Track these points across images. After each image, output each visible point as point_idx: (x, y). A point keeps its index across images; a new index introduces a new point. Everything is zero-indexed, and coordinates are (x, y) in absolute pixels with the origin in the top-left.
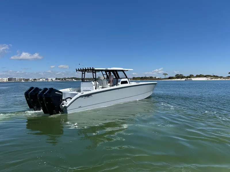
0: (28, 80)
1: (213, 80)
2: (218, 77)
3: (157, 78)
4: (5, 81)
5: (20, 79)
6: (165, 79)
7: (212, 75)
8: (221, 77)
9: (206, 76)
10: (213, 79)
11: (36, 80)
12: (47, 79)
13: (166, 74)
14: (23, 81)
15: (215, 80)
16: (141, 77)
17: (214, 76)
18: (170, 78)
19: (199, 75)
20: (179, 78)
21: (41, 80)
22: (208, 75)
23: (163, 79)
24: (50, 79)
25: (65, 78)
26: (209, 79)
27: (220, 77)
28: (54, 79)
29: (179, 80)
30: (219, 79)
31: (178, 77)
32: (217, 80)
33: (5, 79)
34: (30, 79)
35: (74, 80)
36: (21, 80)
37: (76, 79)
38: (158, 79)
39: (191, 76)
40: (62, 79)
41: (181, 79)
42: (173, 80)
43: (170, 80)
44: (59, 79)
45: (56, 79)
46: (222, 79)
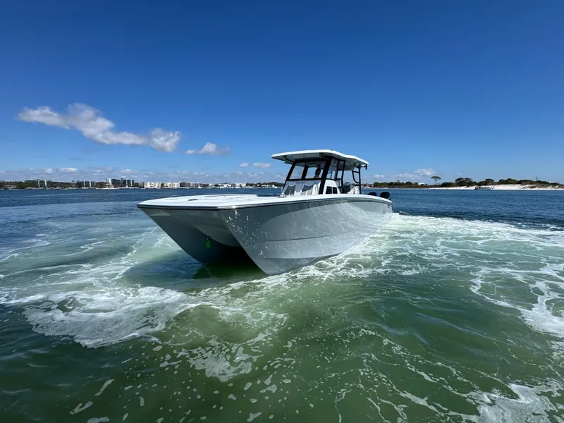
0: (207, 185)
1: (536, 189)
2: (548, 183)
3: (420, 184)
4: (176, 187)
5: (195, 184)
6: (435, 186)
7: (535, 181)
8: (554, 185)
9: (520, 182)
10: (535, 187)
11: (218, 186)
12: (234, 185)
13: (437, 177)
14: (200, 187)
15: (541, 189)
16: (389, 182)
17: (539, 182)
18: (445, 185)
19: (506, 179)
20: (463, 186)
21: (225, 186)
22: (525, 181)
23: (431, 187)
24: (238, 184)
25: (260, 184)
26: (527, 188)
27: (552, 184)
28: (244, 185)
29: (463, 188)
30: (549, 188)
31: (460, 182)
32: (546, 189)
33: (176, 184)
34: (210, 185)
35: (273, 186)
36: (197, 185)
37: (276, 184)
38: (422, 186)
39: (488, 182)
40: (256, 185)
41: (468, 186)
42: (451, 188)
43: (444, 188)
44: (252, 185)
45: (247, 185)
46: (557, 189)
